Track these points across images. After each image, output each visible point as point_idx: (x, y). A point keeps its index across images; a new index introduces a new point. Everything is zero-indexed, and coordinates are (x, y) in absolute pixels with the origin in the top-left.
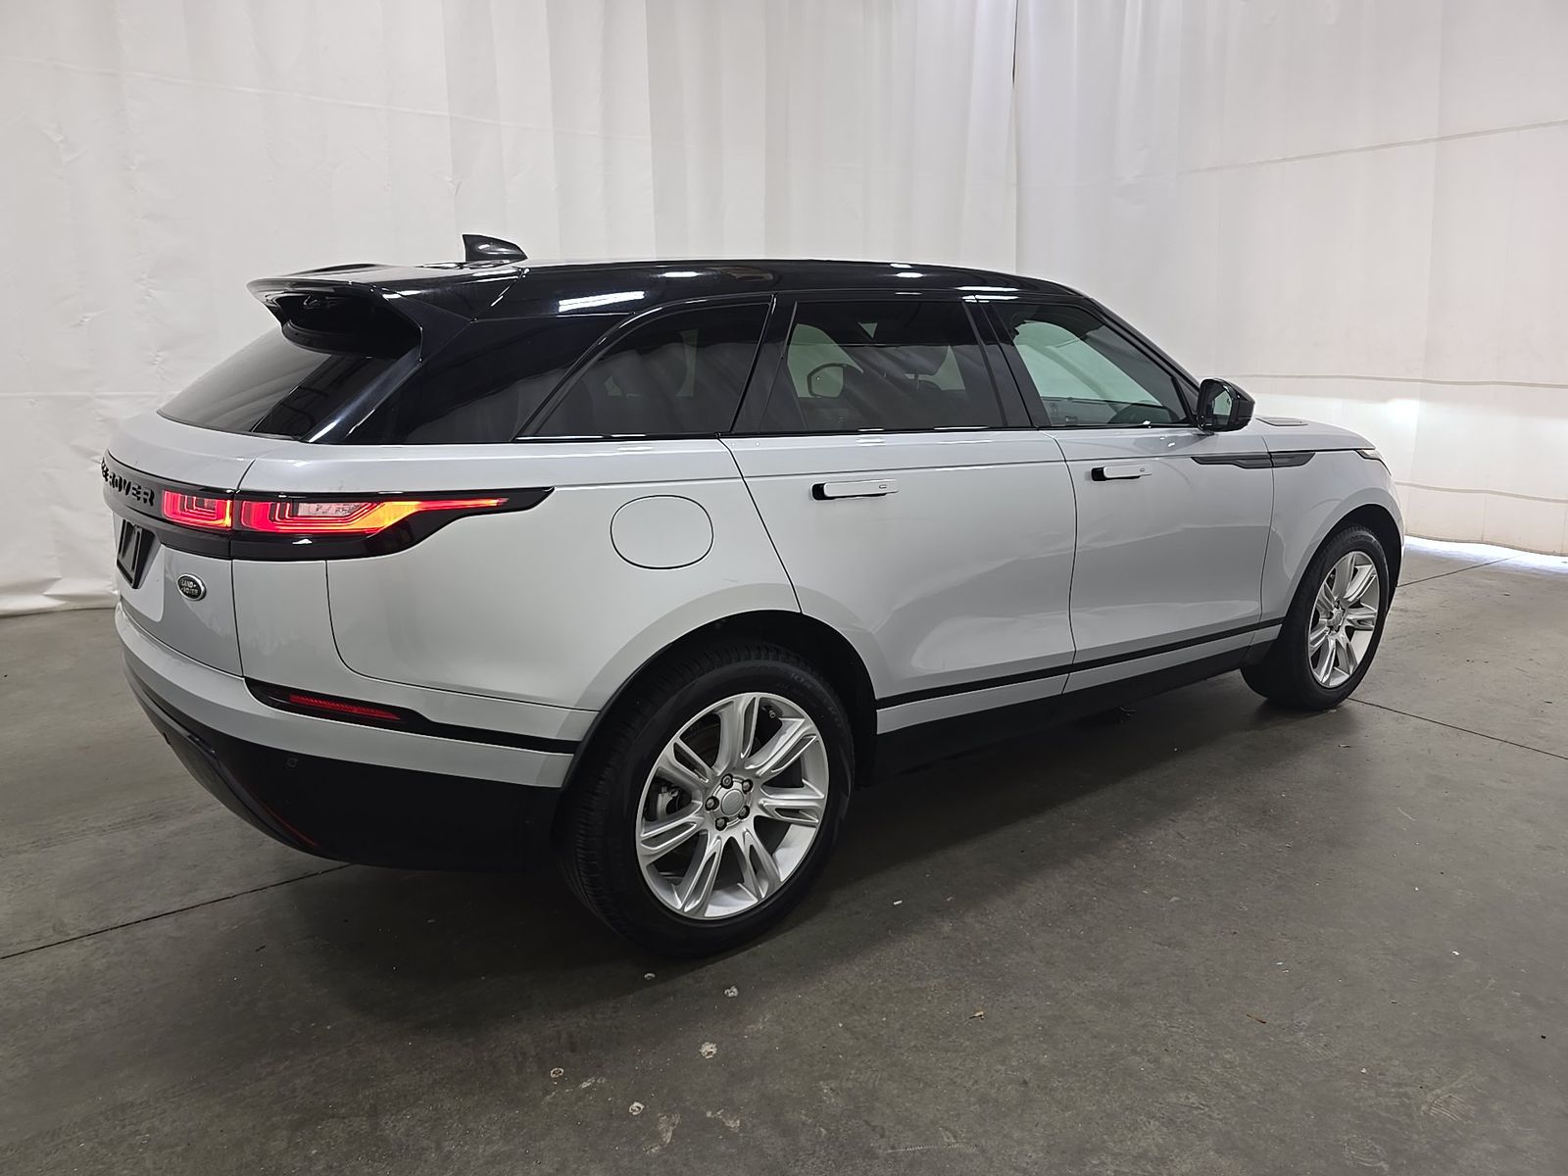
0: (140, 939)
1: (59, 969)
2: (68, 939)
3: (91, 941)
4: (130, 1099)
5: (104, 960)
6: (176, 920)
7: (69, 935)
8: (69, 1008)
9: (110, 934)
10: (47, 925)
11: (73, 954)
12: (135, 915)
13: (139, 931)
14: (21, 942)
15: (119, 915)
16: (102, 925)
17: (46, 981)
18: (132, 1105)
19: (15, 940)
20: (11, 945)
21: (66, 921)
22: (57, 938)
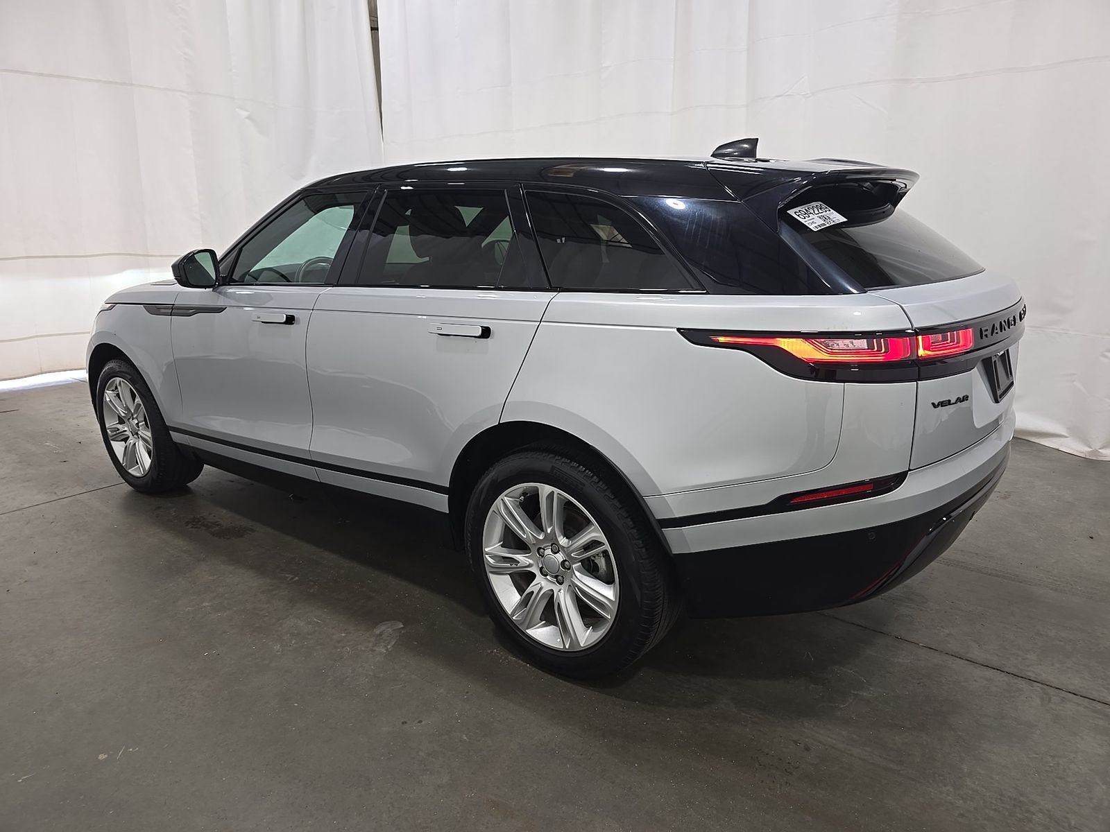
0: (998, 655)
1: (1058, 668)
2: (1045, 687)
3: (1030, 674)
4: (1051, 591)
5: (1028, 656)
6: (967, 653)
7: (1042, 688)
8: (1062, 643)
9: (1015, 671)
10: (1053, 706)
11: (1045, 672)
12: (990, 673)
13: (995, 661)
14: (1079, 705)
15: (999, 681)
16: (1016, 681)
17: (1069, 666)
18: (1051, 589)
19: (1081, 709)
20: (1086, 707)
21: (1038, 701)
22: (1051, 691)
